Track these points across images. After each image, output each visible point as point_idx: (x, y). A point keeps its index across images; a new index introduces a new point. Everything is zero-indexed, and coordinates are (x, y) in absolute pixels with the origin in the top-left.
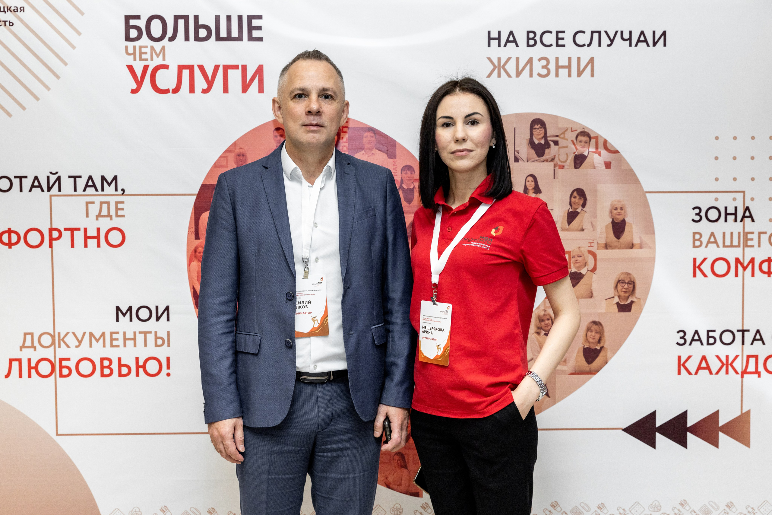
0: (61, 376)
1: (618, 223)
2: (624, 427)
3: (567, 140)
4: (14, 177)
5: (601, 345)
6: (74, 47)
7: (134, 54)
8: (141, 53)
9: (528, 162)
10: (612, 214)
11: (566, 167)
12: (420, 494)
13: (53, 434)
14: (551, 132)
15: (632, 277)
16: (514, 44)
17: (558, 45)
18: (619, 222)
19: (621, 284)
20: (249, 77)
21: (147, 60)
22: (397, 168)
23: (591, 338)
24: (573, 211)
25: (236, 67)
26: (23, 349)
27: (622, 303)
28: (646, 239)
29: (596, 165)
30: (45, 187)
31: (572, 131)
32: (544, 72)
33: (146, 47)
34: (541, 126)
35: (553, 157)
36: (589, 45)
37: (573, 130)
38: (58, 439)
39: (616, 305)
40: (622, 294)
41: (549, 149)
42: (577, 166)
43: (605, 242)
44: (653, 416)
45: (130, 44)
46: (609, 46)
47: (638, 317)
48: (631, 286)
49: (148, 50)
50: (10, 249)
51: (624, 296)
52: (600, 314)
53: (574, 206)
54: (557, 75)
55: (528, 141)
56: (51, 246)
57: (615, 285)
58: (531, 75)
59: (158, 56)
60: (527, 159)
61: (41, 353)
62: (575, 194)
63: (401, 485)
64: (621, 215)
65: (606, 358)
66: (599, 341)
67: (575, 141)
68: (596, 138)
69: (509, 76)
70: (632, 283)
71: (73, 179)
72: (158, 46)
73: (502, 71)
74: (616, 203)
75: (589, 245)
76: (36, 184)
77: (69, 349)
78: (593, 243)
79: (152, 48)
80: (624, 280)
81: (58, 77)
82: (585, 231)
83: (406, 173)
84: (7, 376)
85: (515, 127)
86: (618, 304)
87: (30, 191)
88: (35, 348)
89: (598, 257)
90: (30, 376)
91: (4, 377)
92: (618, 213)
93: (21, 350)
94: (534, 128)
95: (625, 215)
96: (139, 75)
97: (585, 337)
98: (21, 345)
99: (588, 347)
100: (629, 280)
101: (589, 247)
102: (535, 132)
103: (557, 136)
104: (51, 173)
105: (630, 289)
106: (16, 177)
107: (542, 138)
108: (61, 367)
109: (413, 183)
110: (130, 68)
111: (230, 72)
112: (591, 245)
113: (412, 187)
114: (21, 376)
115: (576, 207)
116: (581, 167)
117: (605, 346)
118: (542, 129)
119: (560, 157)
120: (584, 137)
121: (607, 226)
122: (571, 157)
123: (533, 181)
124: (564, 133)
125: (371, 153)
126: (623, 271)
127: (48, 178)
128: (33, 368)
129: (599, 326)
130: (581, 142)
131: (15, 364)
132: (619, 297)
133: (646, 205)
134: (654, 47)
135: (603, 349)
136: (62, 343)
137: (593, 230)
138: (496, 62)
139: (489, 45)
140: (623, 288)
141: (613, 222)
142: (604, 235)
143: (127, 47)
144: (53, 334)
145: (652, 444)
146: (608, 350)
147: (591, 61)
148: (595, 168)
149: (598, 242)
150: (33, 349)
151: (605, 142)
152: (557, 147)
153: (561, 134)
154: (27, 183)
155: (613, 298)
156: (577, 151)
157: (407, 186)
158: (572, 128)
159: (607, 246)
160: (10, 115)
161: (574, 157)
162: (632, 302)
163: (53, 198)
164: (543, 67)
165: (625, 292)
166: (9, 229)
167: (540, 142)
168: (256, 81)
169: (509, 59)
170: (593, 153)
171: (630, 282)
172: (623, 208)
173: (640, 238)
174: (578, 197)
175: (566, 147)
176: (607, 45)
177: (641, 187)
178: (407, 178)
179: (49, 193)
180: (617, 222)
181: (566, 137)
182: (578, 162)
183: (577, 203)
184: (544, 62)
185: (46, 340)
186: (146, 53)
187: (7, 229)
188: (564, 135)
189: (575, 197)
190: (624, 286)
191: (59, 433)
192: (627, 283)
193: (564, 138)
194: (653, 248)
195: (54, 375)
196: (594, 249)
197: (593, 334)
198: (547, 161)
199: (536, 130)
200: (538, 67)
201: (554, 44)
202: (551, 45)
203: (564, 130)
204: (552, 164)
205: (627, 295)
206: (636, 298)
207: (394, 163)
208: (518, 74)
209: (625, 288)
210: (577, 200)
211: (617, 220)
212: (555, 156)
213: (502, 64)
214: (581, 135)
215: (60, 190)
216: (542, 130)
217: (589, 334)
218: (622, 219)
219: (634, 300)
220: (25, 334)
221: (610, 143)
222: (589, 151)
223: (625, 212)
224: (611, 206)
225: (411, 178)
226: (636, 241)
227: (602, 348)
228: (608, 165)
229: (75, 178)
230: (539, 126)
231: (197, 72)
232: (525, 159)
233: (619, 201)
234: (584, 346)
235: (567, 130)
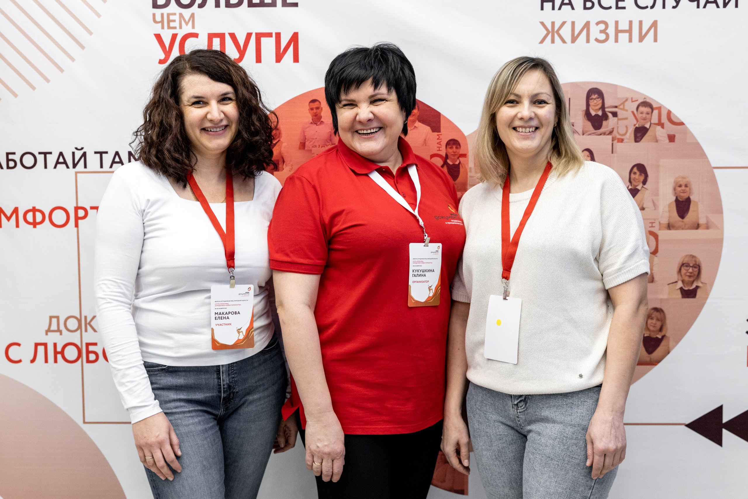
0: (88, 361)
1: (682, 202)
2: (688, 422)
3: (627, 111)
4: (38, 153)
5: (663, 334)
6: (99, 16)
7: (162, 22)
8: (169, 21)
9: (584, 136)
10: (676, 192)
11: (625, 141)
12: (465, 491)
13: (80, 421)
14: (608, 102)
15: (697, 261)
16: (569, 7)
17: (617, 7)
18: (684, 200)
19: (685, 268)
20: (283, 45)
21: (175, 28)
22: (441, 143)
23: (653, 326)
24: (633, 188)
25: (269, 35)
26: (49, 333)
27: (686, 289)
28: (713, 218)
29: (659, 138)
30: (70, 163)
31: (632, 102)
32: (602, 37)
33: (175, 14)
34: (598, 96)
35: (612, 130)
36: (652, 7)
37: (633, 100)
38: (85, 427)
39: (679, 291)
40: (687, 279)
41: (607, 121)
42: (638, 140)
43: (667, 222)
44: (719, 411)
45: (158, 12)
46: (674, 7)
47: (704, 304)
48: (696, 270)
49: (177, 18)
50: (35, 229)
51: (689, 281)
52: (661, 300)
53: (634, 183)
54: (616, 41)
55: (584, 113)
56: (77, 225)
57: (679, 269)
58: (588, 41)
59: (187, 24)
60: (583, 131)
61: (67, 337)
62: (635, 170)
63: (445, 481)
64: (685, 192)
65: (669, 348)
66: (661, 330)
67: (635, 112)
68: (659, 108)
69: (564, 42)
70: (698, 267)
71: (99, 155)
72: (187, 13)
73: (556, 36)
74: (680, 179)
75: (650, 225)
76: (61, 160)
77: (96, 333)
78: (654, 223)
79: (181, 15)
80: (688, 264)
81: (83, 47)
82: (646, 209)
83: (451, 148)
84: (33, 361)
85: (569, 97)
86: (681, 289)
87: (55, 167)
88: (61, 332)
89: (660, 238)
90: (56, 361)
91: (29, 362)
92: (683, 190)
93: (47, 334)
94: (591, 98)
95: (690, 193)
96: (167, 44)
97: (645, 325)
98: (47, 328)
99: (648, 335)
100: (694, 263)
101: (650, 227)
102: (591, 102)
103: (616, 107)
104: (76, 149)
105: (695, 273)
106: (40, 153)
107: (600, 109)
108: (88, 352)
109: (458, 158)
110: (158, 37)
111: (263, 40)
112: (652, 225)
113: (457, 163)
114: (46, 361)
115: (636, 184)
116: (642, 140)
117: (667, 335)
118: (599, 99)
119: (619, 130)
120: (646, 107)
121: (670, 205)
122: (631, 130)
123: (589, 156)
124: (623, 103)
125: (414, 127)
126: (687, 254)
127: (73, 153)
128: (59, 353)
129: (660, 314)
130: (642, 113)
131: (41, 349)
132: (683, 281)
133: (713, 181)
134: (724, 9)
135: (665, 338)
136: (88, 327)
137: (655, 209)
138: (549, 27)
139: (542, 9)
140: (687, 272)
141: (677, 201)
142: (667, 215)
143: (154, 15)
144: (79, 317)
145: (719, 441)
146: (671, 339)
147: (655, 24)
148: (657, 141)
149: (660, 222)
150: (58, 333)
151: (669, 113)
152: (616, 119)
153: (620, 105)
154: (52, 159)
155: (675, 284)
156: (638, 123)
157: (451, 162)
158: (632, 98)
159: (670, 227)
160: (33, 88)
161: (634, 129)
162: (697, 287)
163: (78, 175)
164: (601, 32)
165: (690, 276)
166: (34, 208)
167: (597, 114)
168: (291, 49)
169: (564, 23)
170: (655, 126)
171: (695, 266)
172: (688, 185)
173: (707, 218)
174: (638, 173)
175: (626, 119)
176: (672, 7)
177: (708, 162)
178: (453, 153)
179: (74, 169)
180: (681, 200)
181: (626, 108)
182: (639, 135)
183: (637, 179)
184: (602, 27)
185: (73, 324)
186: (174, 21)
187: (31, 208)
188: (624, 106)
189: (635, 173)
190: (688, 270)
191: (86, 421)
192: (692, 267)
193: (623, 109)
194: (720, 229)
195: (80, 360)
196: (655, 230)
197: (654, 321)
198: (604, 134)
199: (592, 100)
200: (595, 31)
201: (614, 6)
202: (610, 8)
203: (624, 100)
204: (610, 137)
205: (692, 279)
206: (702, 283)
207: (438, 137)
208: (574, 40)
209: (689, 272)
210: (638, 177)
211: (681, 199)
212: (613, 129)
213: (556, 29)
214: (642, 106)
215: (85, 167)
216: (599, 101)
217: (650, 321)
218: (687, 197)
219: (700, 284)
220: (51, 318)
221: (674, 115)
222: (651, 124)
223: (690, 189)
224: (675, 182)
225: (456, 153)
226: (702, 221)
227: (663, 337)
228: (672, 138)
229: (101, 153)
230: (596, 96)
231: (228, 40)
232: (580, 131)
233: (683, 178)
234: (644, 335)
235: (627, 100)
